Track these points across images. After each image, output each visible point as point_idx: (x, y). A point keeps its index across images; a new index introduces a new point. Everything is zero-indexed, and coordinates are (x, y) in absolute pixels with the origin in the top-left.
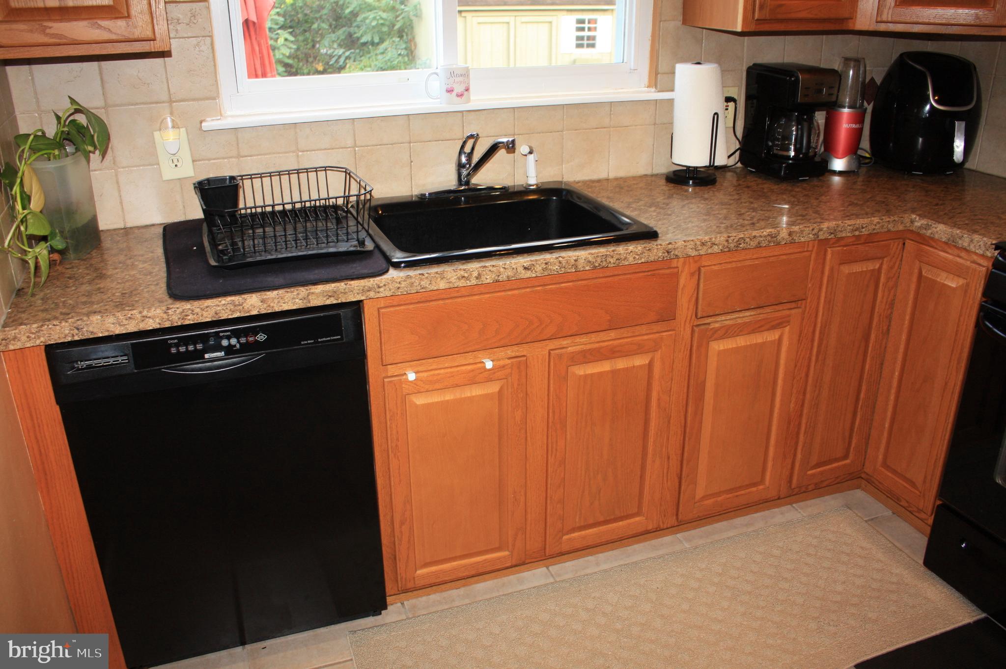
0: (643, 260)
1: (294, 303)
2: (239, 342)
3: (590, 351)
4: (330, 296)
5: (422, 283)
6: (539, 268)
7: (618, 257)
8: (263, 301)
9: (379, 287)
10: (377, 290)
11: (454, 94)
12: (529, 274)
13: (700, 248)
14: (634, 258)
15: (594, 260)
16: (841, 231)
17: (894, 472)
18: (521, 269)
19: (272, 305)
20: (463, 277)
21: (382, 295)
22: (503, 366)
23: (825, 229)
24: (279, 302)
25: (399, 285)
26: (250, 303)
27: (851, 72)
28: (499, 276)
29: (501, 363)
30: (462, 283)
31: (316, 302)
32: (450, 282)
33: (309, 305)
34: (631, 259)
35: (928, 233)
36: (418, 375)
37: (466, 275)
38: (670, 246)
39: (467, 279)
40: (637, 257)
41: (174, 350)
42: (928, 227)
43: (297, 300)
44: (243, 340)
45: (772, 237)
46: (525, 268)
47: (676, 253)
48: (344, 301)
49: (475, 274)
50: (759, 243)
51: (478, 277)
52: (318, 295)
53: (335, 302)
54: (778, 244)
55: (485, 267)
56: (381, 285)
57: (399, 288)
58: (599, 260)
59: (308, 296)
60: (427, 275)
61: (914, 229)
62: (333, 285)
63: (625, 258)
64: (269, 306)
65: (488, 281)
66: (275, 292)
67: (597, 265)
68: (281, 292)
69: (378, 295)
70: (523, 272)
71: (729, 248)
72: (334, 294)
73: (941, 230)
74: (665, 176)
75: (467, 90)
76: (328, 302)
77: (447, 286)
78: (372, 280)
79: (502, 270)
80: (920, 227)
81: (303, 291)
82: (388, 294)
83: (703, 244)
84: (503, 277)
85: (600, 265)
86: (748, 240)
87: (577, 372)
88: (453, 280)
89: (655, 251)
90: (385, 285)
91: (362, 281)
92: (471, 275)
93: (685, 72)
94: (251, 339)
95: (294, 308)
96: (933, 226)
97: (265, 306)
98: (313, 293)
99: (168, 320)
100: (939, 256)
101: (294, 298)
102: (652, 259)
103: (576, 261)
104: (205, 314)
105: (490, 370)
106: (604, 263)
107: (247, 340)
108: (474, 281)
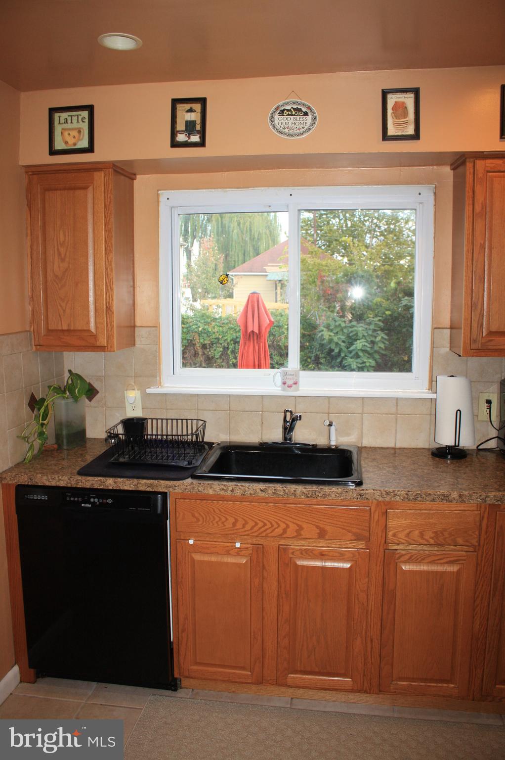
1: (130, 487)
2: (99, 501)
3: (306, 551)
4: (149, 487)
5: (199, 488)
6: (270, 492)
7: (324, 493)
8: (115, 482)
9: (175, 487)
10: (174, 488)
11: (286, 385)
12: (263, 494)
13: (385, 496)
14: (336, 495)
15: (307, 493)
18: (258, 490)
19: (119, 485)
20: (223, 489)
21: (176, 491)
22: (247, 548)
26: (109, 483)
28: (245, 492)
29: (244, 546)
30: (222, 493)
31: (142, 488)
32: (215, 491)
33: (138, 489)
34: (333, 496)
36: (196, 542)
37: (225, 488)
38: (362, 492)
39: (226, 491)
40: (338, 495)
41: (68, 499)
43: (132, 486)
44: (101, 501)
45: (445, 497)
46: (261, 490)
47: (367, 497)
48: (156, 490)
49: (230, 489)
51: (232, 491)
52: (143, 485)
53: (151, 490)
54: (450, 502)
55: (237, 485)
56: (176, 485)
58: (310, 493)
60: (202, 484)
62: (151, 481)
63: (329, 495)
65: (238, 494)
66: (122, 479)
68: (125, 479)
69: (174, 491)
70: (260, 492)
71: (409, 499)
72: (151, 486)
75: (296, 383)
76: (148, 490)
77: (214, 492)
78: (172, 482)
79: (247, 489)
81: (135, 481)
82: (180, 491)
83: (387, 494)
84: (247, 493)
86: (424, 496)
87: (297, 563)
88: (217, 489)
89: (351, 493)
90: (178, 486)
91: (167, 481)
92: (228, 489)
94: (105, 501)
95: (130, 489)
98: (140, 483)
99: (70, 483)
101: (130, 484)
102: (349, 498)
103: (295, 491)
104: (87, 484)
105: (238, 548)
107: (103, 501)
108: (229, 493)
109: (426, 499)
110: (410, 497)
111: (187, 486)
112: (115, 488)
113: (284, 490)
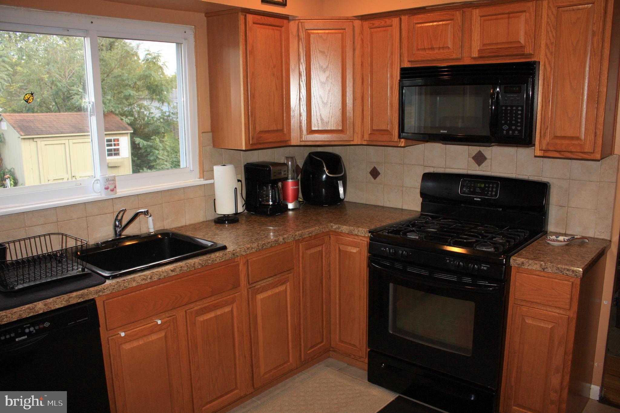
0: (223, 260)
1: (62, 304)
2: (34, 329)
3: (205, 308)
4: (80, 298)
5: (125, 285)
6: (178, 270)
7: (212, 260)
8: (45, 305)
9: (104, 289)
10: (103, 291)
11: (109, 190)
12: (174, 274)
13: (247, 251)
14: (219, 259)
15: (202, 263)
16: (304, 235)
17: (345, 343)
18: (170, 272)
19: (50, 306)
20: (144, 279)
21: (106, 293)
22: (166, 322)
23: (297, 235)
24: (54, 304)
25: (114, 287)
26: (38, 307)
27: (290, 163)
28: (160, 276)
29: (165, 320)
30: (144, 282)
31: (73, 302)
32: (138, 283)
33: (69, 304)
35: (340, 230)
36: (127, 332)
37: (145, 278)
38: (234, 251)
39: (146, 280)
40: (221, 259)
42: (339, 228)
43: (63, 302)
44: (37, 328)
46: (172, 271)
47: (237, 254)
48: (87, 299)
49: (149, 277)
50: (271, 245)
51: (151, 278)
52: (74, 298)
53: (83, 300)
54: (279, 244)
55: (153, 272)
57: (114, 289)
58: (204, 262)
59: (69, 299)
60: (126, 280)
61: (333, 230)
62: (81, 291)
64: (49, 307)
65: (156, 279)
66: (51, 299)
67: (203, 265)
68: (54, 298)
69: (104, 294)
70: (171, 273)
71: (259, 249)
72: (82, 296)
73: (345, 229)
74: (213, 221)
75: (115, 187)
76: (79, 301)
77: (137, 284)
78: (100, 286)
79: (161, 273)
80: (336, 229)
81: (66, 297)
82: (109, 292)
83: (248, 249)
84: (162, 277)
85: (205, 265)
86: (266, 244)
87: (199, 320)
88: (139, 281)
89: (228, 255)
90: (107, 288)
91: (95, 287)
92: (147, 277)
93: (218, 170)
94: (41, 326)
95: (62, 306)
96: (341, 227)
97: (47, 307)
98: (71, 297)
100: (346, 239)
101: (62, 301)
102: (227, 259)
103: (194, 264)
104: (14, 316)
105: (160, 325)
106: (207, 264)
107: (39, 327)
108: (149, 281)
111: (114, 286)
112: (46, 311)
113: (187, 266)
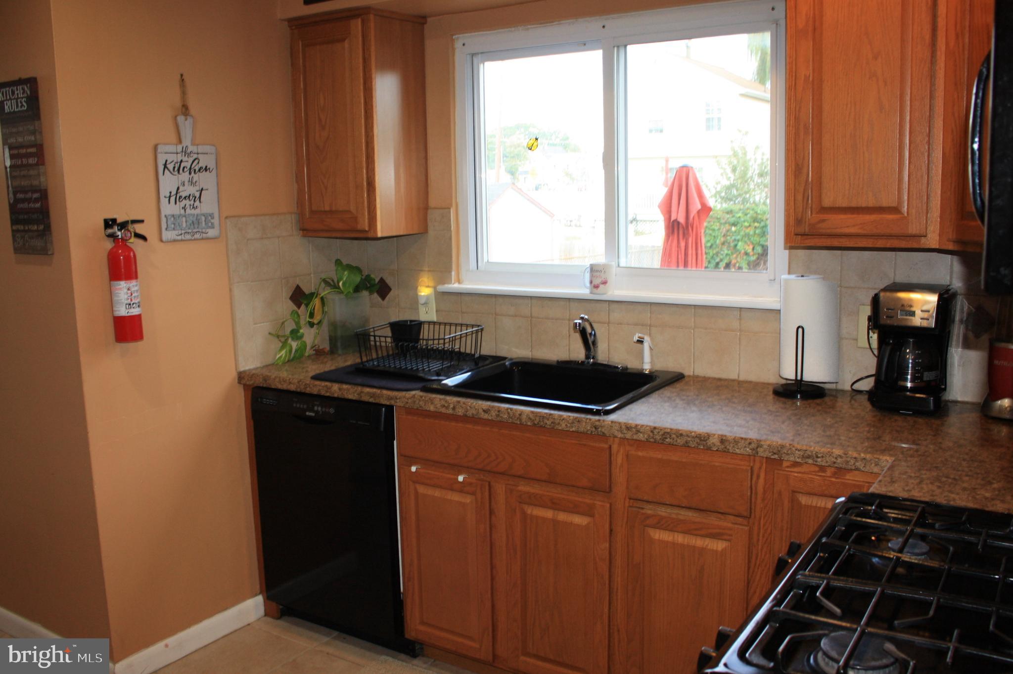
0: (574, 429)
1: (354, 396)
2: (322, 410)
3: (535, 495)
4: (371, 397)
5: (420, 403)
6: (494, 413)
7: (552, 420)
8: (340, 389)
9: (397, 399)
12: (486, 416)
13: (625, 431)
14: (566, 425)
15: (534, 418)
18: (481, 411)
19: (344, 393)
20: (444, 406)
22: (471, 484)
24: (347, 393)
25: (407, 401)
26: (334, 389)
28: (467, 412)
29: (469, 480)
30: (443, 410)
31: (366, 398)
32: (437, 408)
33: (361, 399)
34: (564, 425)
36: (417, 469)
37: (446, 405)
39: (447, 408)
40: (569, 425)
41: (295, 405)
43: (356, 394)
44: (324, 409)
45: (701, 440)
46: (484, 411)
47: (603, 430)
48: (378, 402)
49: (452, 406)
50: (686, 442)
51: (454, 408)
52: (365, 394)
53: (374, 401)
54: (709, 449)
56: (398, 397)
57: (407, 403)
58: (537, 419)
59: (361, 393)
62: (374, 390)
63: (559, 424)
65: (460, 414)
66: (347, 386)
67: (536, 423)
68: (350, 386)
70: (483, 413)
71: (655, 439)
72: (373, 395)
76: (370, 401)
77: (435, 410)
79: (469, 408)
81: (359, 389)
82: (402, 405)
84: (470, 413)
85: (538, 423)
86: (674, 436)
87: (526, 510)
88: (438, 406)
89: (584, 424)
91: (389, 391)
92: (449, 406)
94: (327, 410)
95: (354, 399)
97: (341, 393)
98: (363, 392)
99: (299, 387)
101: (354, 393)
102: (582, 430)
104: (315, 389)
105: (461, 483)
106: (542, 423)
107: (325, 411)
108: (450, 411)
109: (676, 441)
110: (657, 437)
111: (408, 399)
112: (340, 397)
113: (508, 413)
